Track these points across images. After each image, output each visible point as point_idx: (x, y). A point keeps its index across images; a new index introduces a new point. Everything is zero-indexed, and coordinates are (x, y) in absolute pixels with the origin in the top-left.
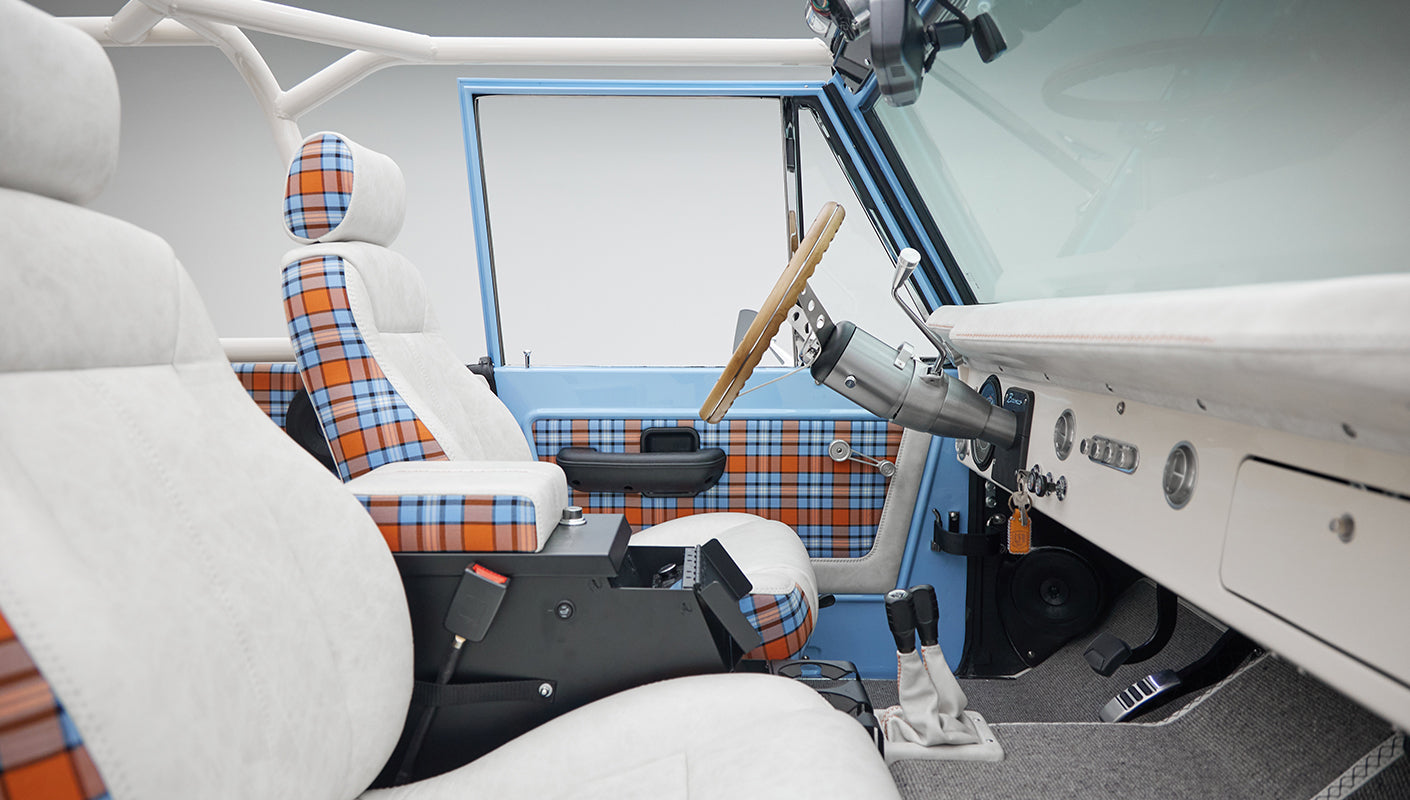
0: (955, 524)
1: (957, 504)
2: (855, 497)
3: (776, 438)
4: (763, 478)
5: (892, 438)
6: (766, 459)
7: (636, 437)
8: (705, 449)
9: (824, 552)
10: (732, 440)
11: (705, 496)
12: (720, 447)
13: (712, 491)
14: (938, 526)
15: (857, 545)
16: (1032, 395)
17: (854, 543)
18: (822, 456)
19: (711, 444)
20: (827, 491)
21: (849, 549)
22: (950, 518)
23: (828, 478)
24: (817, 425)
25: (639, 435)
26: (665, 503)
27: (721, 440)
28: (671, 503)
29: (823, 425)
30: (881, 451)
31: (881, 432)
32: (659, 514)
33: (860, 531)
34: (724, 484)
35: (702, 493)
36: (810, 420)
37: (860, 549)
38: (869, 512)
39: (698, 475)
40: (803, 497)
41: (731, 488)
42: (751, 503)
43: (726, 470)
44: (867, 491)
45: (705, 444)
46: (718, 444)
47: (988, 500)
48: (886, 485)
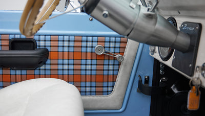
0: (147, 81)
1: (149, 73)
2: (106, 70)
3: (72, 44)
4: (66, 61)
5: (122, 45)
6: (67, 53)
7: (7, 43)
8: (39, 49)
9: (92, 93)
10: (52, 45)
11: (39, 70)
12: (46, 48)
13: (43, 67)
14: (140, 82)
15: (106, 90)
16: (200, 25)
17: (105, 89)
18: (92, 52)
19: (42, 46)
20: (94, 67)
21: (103, 92)
22: (145, 78)
23: (94, 62)
24: (90, 39)
25: (8, 42)
26: (21, 72)
27: (47, 45)
28: (24, 72)
29: (93, 39)
30: (117, 50)
31: (118, 42)
32: (19, 78)
33: (108, 84)
34: (48, 64)
35: (38, 68)
36: (87, 36)
37: (108, 92)
38: (112, 76)
39: (36, 60)
40: (83, 70)
41: (52, 66)
42: (60, 72)
43: (49, 58)
44: (111, 67)
45: (39, 46)
46: (45, 46)
47: (161, 71)
48: (119, 65)
